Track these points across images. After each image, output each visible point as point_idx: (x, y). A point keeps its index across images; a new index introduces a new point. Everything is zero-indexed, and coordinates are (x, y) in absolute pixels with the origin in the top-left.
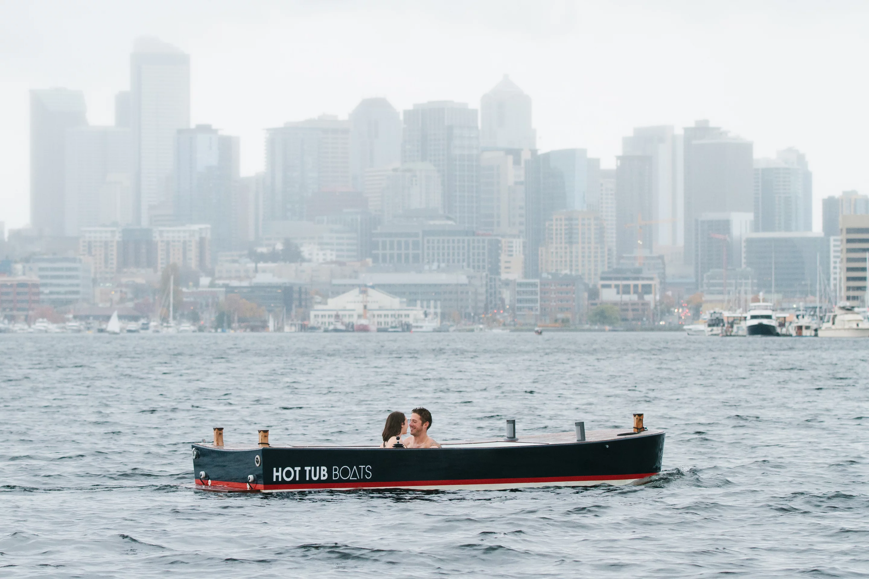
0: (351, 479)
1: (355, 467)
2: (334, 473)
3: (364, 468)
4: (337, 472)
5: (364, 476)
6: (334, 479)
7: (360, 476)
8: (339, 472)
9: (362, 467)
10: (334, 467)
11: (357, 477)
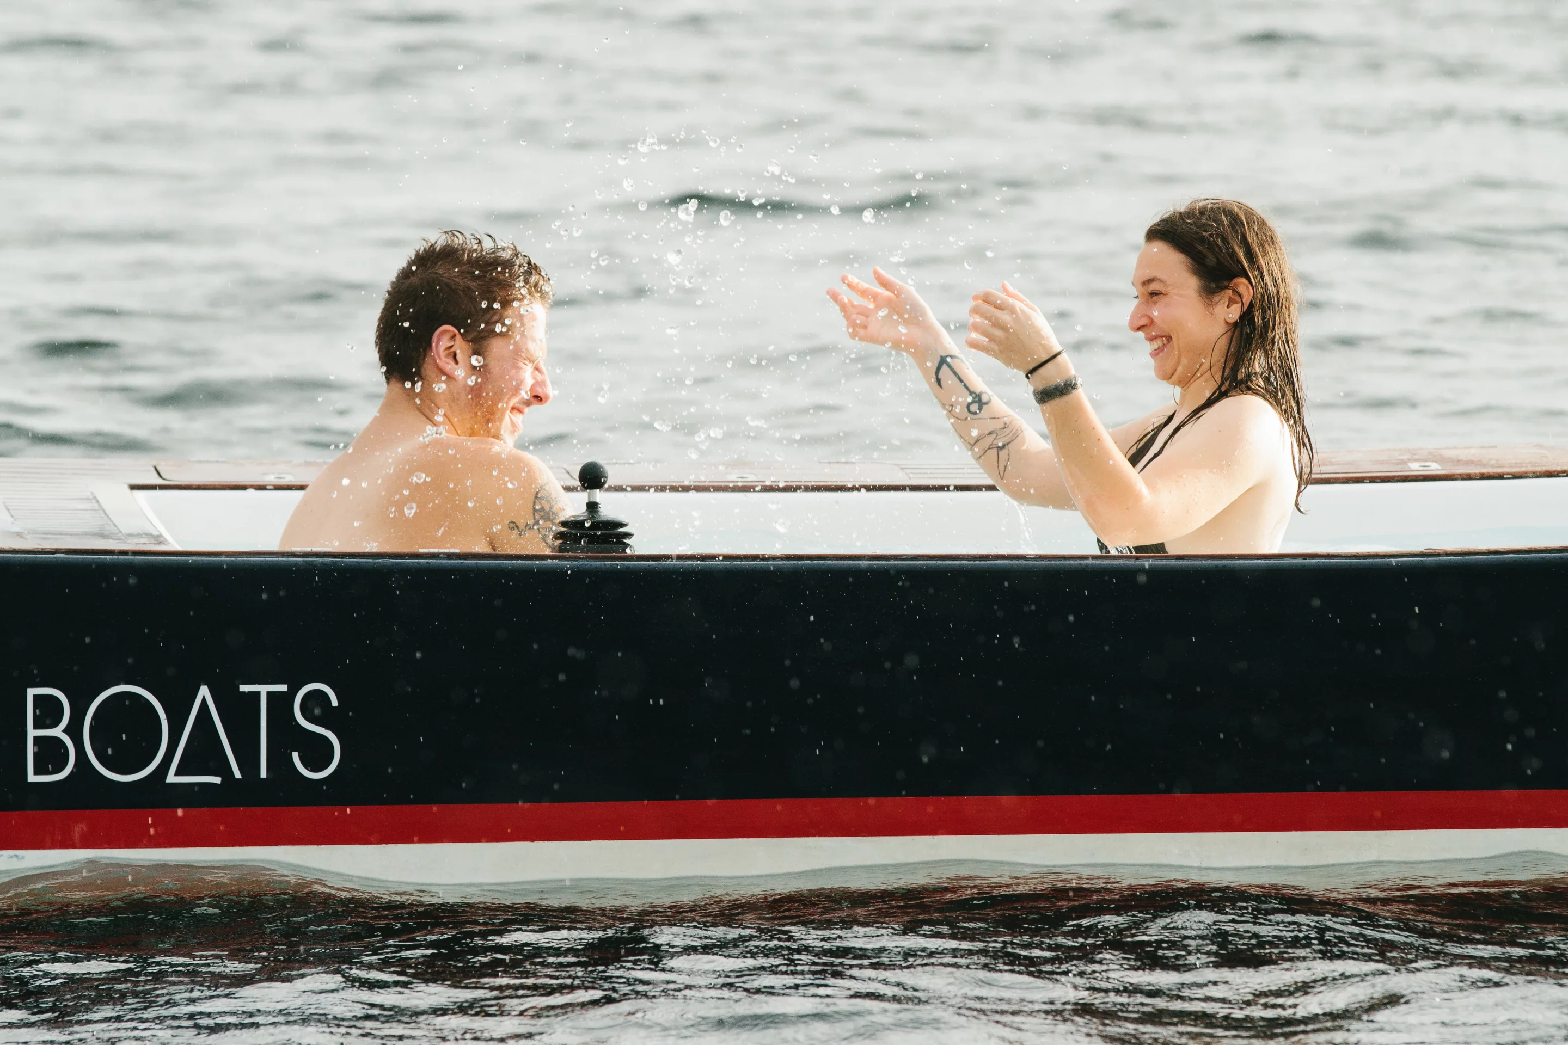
0: (171, 778)
1: (204, 691)
2: (32, 733)
3: (280, 704)
4: (57, 732)
5: (279, 759)
6: (32, 778)
7: (248, 759)
8: (74, 730)
9: (264, 689)
10: (31, 692)
11: (224, 770)
